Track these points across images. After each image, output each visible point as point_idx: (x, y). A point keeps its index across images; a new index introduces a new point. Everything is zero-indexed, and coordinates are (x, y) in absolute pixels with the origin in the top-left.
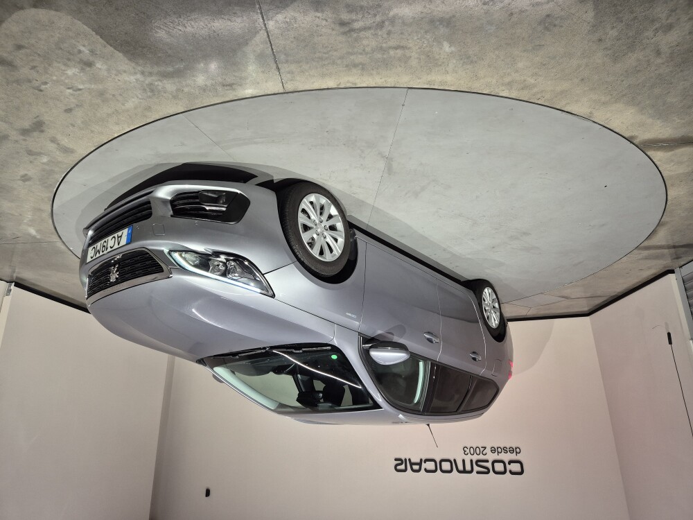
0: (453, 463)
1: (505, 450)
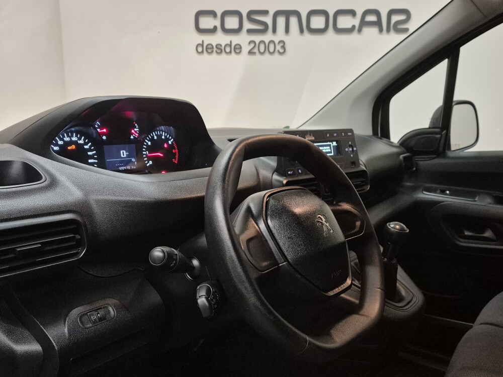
0: (306, 28)
1: (220, 49)
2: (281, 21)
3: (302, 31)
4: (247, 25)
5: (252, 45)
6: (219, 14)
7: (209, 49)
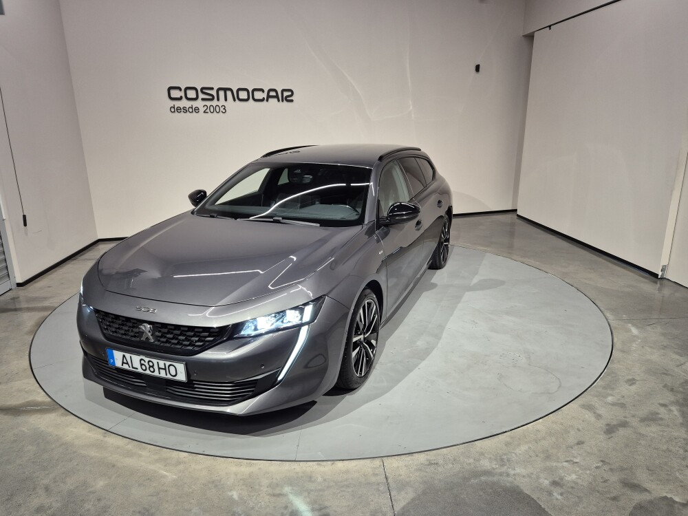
0: (236, 98)
1: (185, 110)
2: (222, 93)
3: (234, 100)
4: (201, 96)
5: (206, 108)
6: (183, 89)
7: (178, 110)
